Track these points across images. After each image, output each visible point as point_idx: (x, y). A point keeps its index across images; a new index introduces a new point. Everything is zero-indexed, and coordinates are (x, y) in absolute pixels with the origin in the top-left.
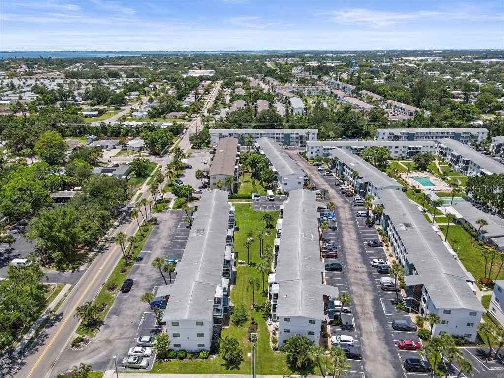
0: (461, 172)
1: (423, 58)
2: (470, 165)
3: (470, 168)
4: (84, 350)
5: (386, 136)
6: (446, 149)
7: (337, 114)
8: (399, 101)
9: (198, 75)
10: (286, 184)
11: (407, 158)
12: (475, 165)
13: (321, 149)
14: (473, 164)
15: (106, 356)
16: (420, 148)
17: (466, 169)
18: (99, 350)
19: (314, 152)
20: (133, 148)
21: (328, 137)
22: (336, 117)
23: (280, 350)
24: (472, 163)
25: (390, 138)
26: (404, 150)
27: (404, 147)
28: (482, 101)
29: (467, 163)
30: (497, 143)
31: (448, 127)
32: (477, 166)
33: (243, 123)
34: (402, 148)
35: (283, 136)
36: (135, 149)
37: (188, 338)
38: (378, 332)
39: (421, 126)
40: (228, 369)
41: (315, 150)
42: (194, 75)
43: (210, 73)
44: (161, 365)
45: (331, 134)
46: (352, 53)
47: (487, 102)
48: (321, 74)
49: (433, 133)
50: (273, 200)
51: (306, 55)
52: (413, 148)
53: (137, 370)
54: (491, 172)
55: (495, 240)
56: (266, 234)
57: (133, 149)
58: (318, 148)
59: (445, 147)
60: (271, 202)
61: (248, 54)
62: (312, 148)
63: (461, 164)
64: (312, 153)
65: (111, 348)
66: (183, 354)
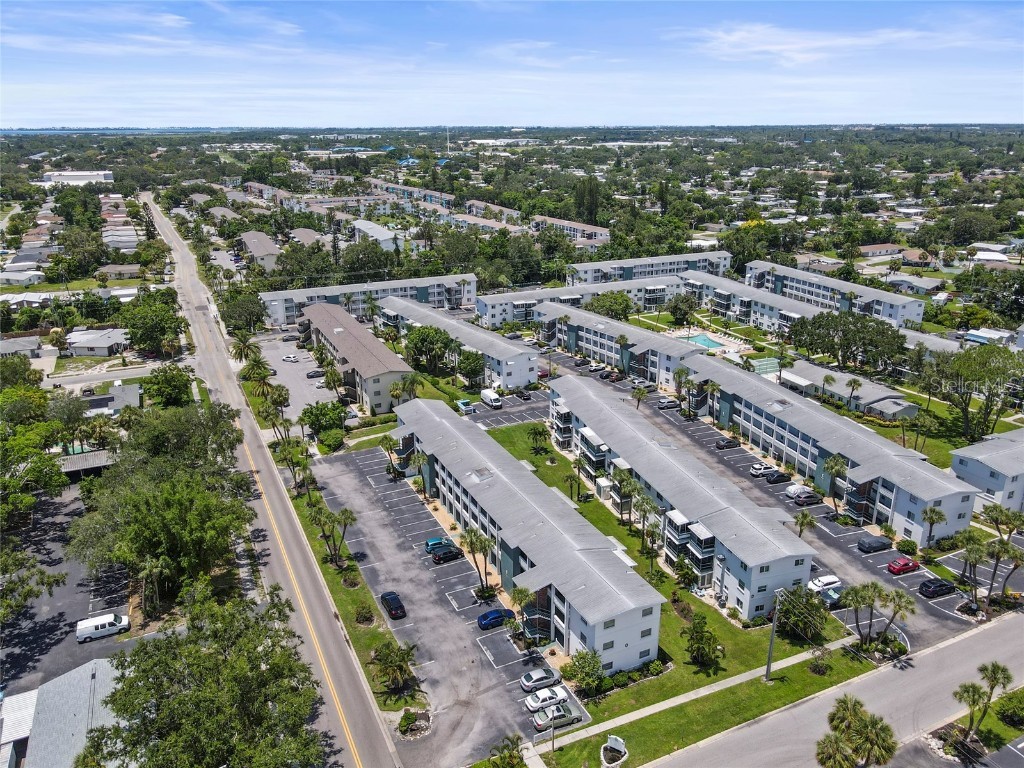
0: (740, 320)
1: (510, 141)
2: (753, 308)
3: (755, 312)
4: (434, 733)
5: (589, 276)
6: (701, 287)
7: (490, 244)
8: (552, 214)
9: (82, 183)
10: (509, 374)
11: (645, 308)
12: (763, 306)
13: (509, 309)
14: (760, 305)
15: (490, 726)
16: (663, 290)
17: (747, 314)
18: (463, 721)
19: (497, 315)
20: (92, 349)
21: (500, 285)
22: (490, 251)
23: (755, 626)
24: (756, 304)
25: (596, 279)
26: (640, 295)
27: (640, 290)
28: (678, 210)
29: (748, 304)
30: (758, 272)
31: (667, 253)
32: (767, 308)
33: (315, 275)
34: (636, 293)
35: (414, 292)
36: (97, 352)
37: (627, 645)
38: (849, 562)
39: (628, 254)
40: (709, 675)
41: (498, 310)
42: (73, 183)
43: (106, 177)
44: (601, 707)
45: (503, 278)
46: (375, 134)
47: (685, 211)
48: (357, 174)
49: (658, 265)
50: (500, 407)
51: (282, 137)
52: (654, 291)
53: (570, 728)
54: (796, 312)
55: (874, 405)
56: (548, 463)
57: (92, 353)
58: (504, 306)
59: (699, 283)
60: (498, 411)
61: (140, 135)
62: (493, 307)
63: (737, 309)
64: (493, 316)
65: (482, 712)
66: (623, 678)
